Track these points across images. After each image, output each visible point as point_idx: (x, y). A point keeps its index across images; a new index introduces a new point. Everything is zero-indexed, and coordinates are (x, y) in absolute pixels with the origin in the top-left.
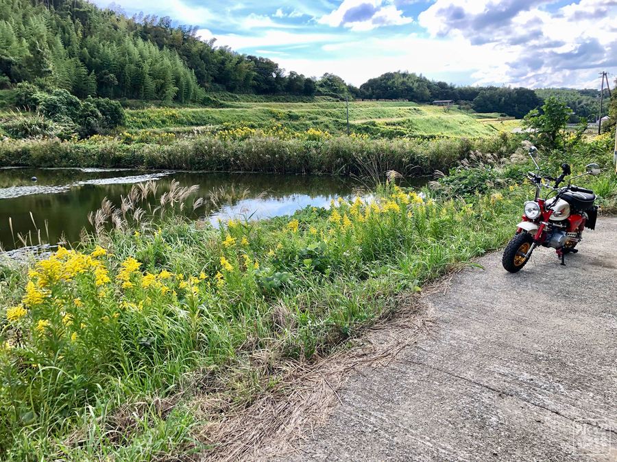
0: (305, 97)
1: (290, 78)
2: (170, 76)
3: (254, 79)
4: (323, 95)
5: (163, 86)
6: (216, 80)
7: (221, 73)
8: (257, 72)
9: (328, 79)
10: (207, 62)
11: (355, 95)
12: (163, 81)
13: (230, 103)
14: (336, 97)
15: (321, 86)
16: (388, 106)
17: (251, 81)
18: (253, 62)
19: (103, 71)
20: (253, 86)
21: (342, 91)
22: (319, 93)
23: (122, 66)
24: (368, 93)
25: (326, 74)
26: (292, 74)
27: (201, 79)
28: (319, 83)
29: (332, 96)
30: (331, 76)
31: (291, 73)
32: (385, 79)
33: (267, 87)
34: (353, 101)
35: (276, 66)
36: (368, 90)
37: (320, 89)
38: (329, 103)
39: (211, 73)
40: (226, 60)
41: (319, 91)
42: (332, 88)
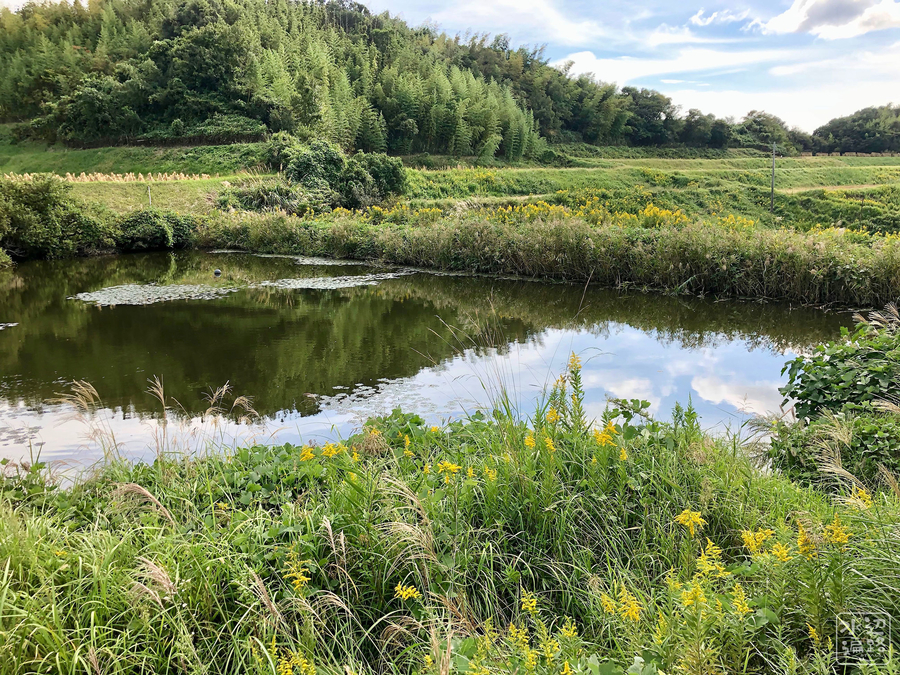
0: (711, 150)
1: (687, 121)
2: (495, 121)
3: (629, 124)
4: (743, 147)
5: (483, 136)
6: (569, 125)
7: (575, 115)
8: (636, 112)
9: (755, 121)
10: (556, 98)
11: (801, 147)
12: (482, 129)
13: (582, 160)
14: (765, 149)
15: (742, 132)
16: (862, 164)
17: (623, 127)
18: (630, 97)
19: (400, 115)
20: (627, 134)
21: (778, 140)
22: (737, 144)
23: (428, 108)
24: (826, 143)
25: (752, 113)
26: (692, 114)
27: (543, 124)
28: (738, 128)
29: (759, 148)
30: (759, 116)
31: (690, 112)
32: (860, 119)
33: (649, 135)
34: (796, 155)
35: (668, 102)
36: (827, 137)
37: (739, 137)
38: (749, 159)
39: (560, 115)
40: (586, 95)
41: (736, 140)
42: (762, 135)
